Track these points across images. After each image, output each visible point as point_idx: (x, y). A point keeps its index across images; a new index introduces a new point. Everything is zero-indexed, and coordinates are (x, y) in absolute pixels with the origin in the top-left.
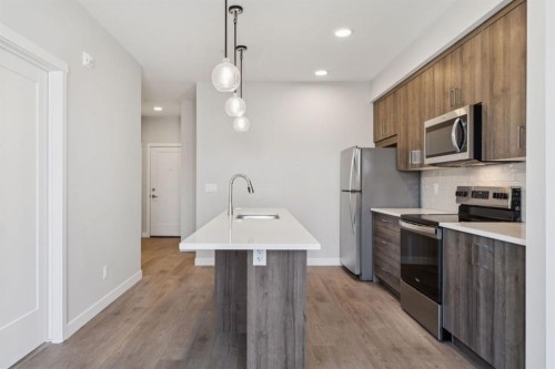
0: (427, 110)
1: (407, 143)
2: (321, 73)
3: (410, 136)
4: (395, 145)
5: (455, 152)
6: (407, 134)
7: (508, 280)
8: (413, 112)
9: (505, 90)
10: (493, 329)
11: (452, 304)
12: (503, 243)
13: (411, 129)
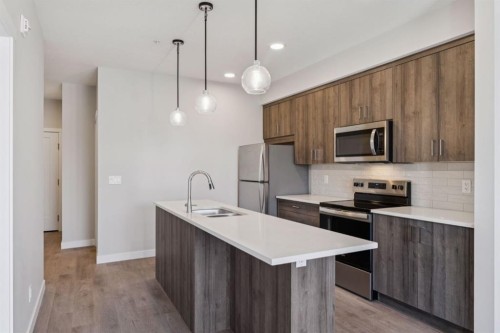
0: (331, 119)
1: (307, 142)
2: (230, 75)
3: (311, 137)
4: (292, 143)
5: (371, 155)
6: (307, 135)
7: (447, 251)
8: (314, 118)
9: (417, 113)
10: (431, 287)
11: (384, 271)
12: (443, 225)
13: (312, 132)
